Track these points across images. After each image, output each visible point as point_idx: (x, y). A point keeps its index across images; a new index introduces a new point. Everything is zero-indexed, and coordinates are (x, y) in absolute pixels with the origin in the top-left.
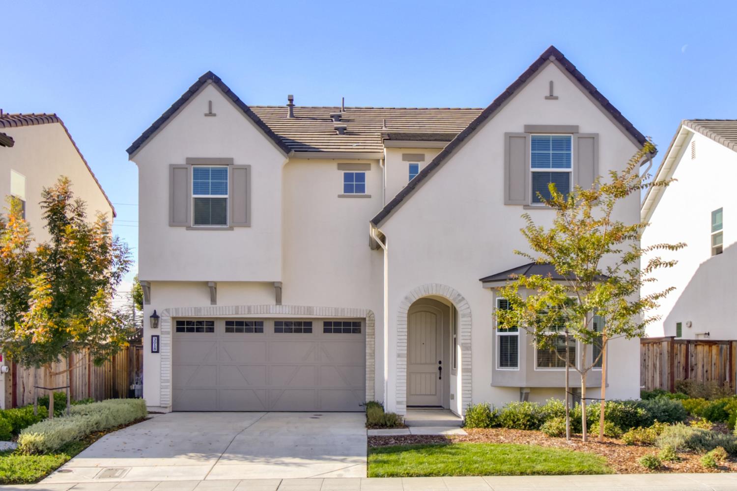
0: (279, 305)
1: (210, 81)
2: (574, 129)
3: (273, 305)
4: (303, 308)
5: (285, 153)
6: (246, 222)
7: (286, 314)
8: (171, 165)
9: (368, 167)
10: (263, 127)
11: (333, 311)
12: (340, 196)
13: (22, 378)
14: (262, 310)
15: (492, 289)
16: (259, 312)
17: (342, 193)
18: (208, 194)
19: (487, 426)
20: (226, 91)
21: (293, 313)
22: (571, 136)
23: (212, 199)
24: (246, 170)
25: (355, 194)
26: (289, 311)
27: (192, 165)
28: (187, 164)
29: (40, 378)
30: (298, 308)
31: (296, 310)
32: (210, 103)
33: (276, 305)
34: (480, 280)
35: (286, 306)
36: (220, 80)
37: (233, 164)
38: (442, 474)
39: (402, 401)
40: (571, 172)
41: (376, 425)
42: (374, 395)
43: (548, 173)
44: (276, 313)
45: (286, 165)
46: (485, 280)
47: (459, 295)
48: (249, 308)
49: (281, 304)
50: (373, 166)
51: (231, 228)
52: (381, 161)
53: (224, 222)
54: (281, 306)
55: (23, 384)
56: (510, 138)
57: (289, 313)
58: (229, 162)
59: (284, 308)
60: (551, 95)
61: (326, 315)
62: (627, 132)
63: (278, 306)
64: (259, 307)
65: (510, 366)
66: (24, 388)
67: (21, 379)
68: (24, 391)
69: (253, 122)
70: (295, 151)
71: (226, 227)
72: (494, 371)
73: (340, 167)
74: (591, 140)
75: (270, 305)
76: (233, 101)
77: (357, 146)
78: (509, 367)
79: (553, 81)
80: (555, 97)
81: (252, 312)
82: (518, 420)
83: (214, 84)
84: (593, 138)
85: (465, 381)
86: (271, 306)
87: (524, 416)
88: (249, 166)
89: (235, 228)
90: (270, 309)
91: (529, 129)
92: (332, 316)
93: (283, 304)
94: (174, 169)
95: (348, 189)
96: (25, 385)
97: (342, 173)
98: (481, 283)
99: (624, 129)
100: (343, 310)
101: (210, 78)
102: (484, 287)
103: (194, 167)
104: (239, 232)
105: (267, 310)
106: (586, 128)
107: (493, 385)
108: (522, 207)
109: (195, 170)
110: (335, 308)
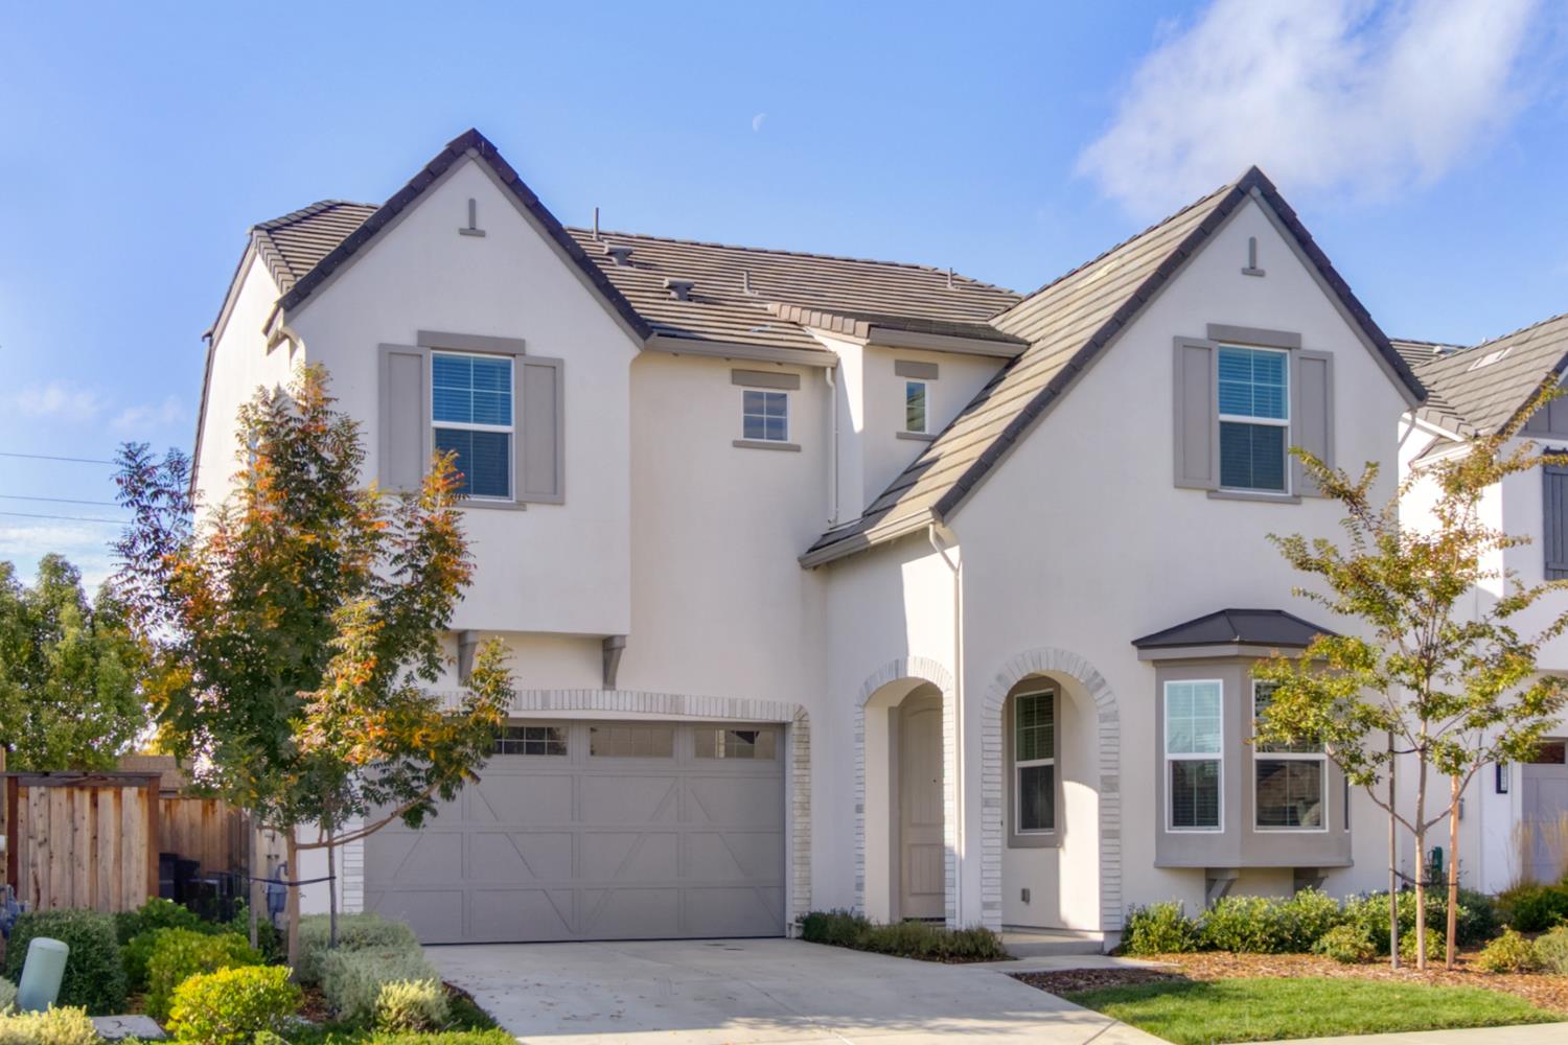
0: (610, 689)
1: (473, 152)
2: (1292, 341)
3: (598, 691)
4: (661, 698)
5: (638, 338)
6: (555, 494)
7: (625, 710)
8: (382, 347)
9: (793, 382)
10: (592, 273)
11: (726, 706)
12: (737, 444)
13: (34, 865)
14: (573, 702)
15: (1156, 662)
16: (566, 706)
17: (741, 437)
18: (466, 420)
19: (1188, 950)
20: (511, 181)
21: (641, 708)
22: (1285, 354)
23: (476, 433)
24: (553, 369)
25: (765, 441)
26: (632, 706)
27: (433, 348)
28: (419, 345)
29: (79, 865)
30: (652, 698)
31: (648, 701)
32: (472, 204)
33: (604, 689)
34: (1134, 643)
35: (625, 692)
36: (495, 149)
37: (523, 354)
38: (1304, 1034)
39: (995, 902)
40: (1286, 427)
41: (952, 955)
42: (810, 899)
43: (1246, 426)
44: (604, 710)
45: (635, 361)
46: (1142, 644)
47: (1096, 674)
48: (545, 696)
49: (614, 689)
50: (805, 382)
51: (521, 506)
52: (829, 371)
53: (502, 489)
54: (614, 692)
55: (36, 882)
56: (1184, 347)
57: (631, 710)
58: (516, 348)
59: (622, 697)
60: (1253, 268)
61: (709, 716)
62: (1379, 355)
63: (608, 693)
64: (566, 693)
65: (1198, 825)
66: (38, 891)
67: (31, 871)
68: (38, 899)
69: (568, 258)
70: (660, 335)
71: (509, 501)
72: (1160, 835)
73: (738, 377)
74: (1319, 365)
75: (590, 690)
76: (527, 206)
77: (760, 331)
78: (1195, 827)
79: (1258, 239)
80: (1259, 271)
81: (552, 707)
82: (1253, 933)
83: (481, 160)
84: (1324, 361)
85: (1107, 858)
86: (594, 692)
87: (1262, 925)
88: (561, 361)
89: (529, 506)
90: (590, 699)
91: (1217, 332)
92: (722, 717)
93: (619, 686)
94: (389, 355)
95: (752, 427)
96: (40, 885)
97: (740, 391)
98: (1135, 648)
99: (1374, 348)
100: (745, 704)
101: (474, 146)
102: (1141, 659)
103: (434, 354)
104: (536, 514)
105: (584, 703)
106: (1312, 342)
107: (1158, 866)
108: (1204, 493)
109: (437, 362)
110: (730, 701)
